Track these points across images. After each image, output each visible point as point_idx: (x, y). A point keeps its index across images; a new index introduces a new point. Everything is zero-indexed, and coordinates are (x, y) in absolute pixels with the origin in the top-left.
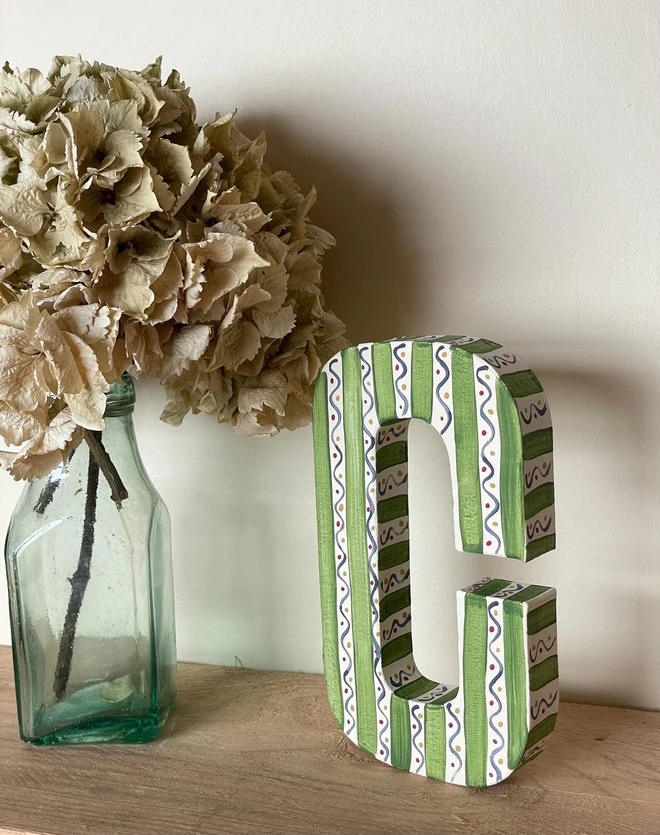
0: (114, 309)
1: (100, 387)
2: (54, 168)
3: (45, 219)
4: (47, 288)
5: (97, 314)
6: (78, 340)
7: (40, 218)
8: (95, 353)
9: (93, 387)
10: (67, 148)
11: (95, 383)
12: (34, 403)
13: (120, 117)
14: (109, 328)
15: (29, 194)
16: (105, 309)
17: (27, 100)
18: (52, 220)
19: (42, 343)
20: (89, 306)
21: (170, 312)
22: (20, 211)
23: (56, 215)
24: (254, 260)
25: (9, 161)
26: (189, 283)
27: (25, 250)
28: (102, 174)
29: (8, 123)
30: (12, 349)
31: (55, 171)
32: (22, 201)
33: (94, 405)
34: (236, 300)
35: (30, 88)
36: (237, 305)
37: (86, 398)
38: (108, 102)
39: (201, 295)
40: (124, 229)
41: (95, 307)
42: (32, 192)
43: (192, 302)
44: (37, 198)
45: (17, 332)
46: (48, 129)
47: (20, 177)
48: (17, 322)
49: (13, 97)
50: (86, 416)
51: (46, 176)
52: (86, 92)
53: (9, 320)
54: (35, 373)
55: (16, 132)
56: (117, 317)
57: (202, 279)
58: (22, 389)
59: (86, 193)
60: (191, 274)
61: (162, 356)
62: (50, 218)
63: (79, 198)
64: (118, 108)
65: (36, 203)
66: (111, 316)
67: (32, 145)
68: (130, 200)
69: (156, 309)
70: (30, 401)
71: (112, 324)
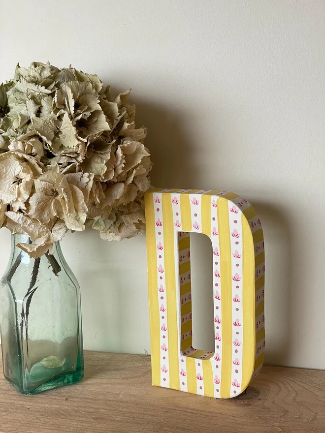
0: (91, 174)
1: (83, 210)
2: (62, 110)
3: (55, 133)
4: (62, 164)
5: (82, 177)
6: (76, 188)
7: (53, 133)
8: (83, 194)
9: (80, 211)
10: (66, 101)
11: (81, 208)
12: (48, 219)
13: (84, 89)
14: (87, 183)
15: (49, 122)
16: (86, 174)
17: (39, 79)
18: (58, 134)
19: (62, 189)
20: (79, 173)
21: (111, 177)
22: (45, 129)
23: (60, 132)
24: (142, 153)
25: (38, 107)
26: (119, 162)
27: (46, 148)
28: (84, 113)
29: (35, 90)
30: (43, 194)
31: (62, 111)
32: (46, 124)
33: (79, 219)
34: (134, 171)
35: (40, 75)
36: (135, 174)
37: (75, 215)
38: (78, 82)
39: (123, 168)
40: (95, 138)
41: (81, 173)
42: (51, 120)
43: (120, 171)
44: (53, 124)
45: (49, 185)
46: (56, 92)
47: (41, 114)
48: (48, 179)
49: (33, 78)
50: (75, 224)
51: (58, 114)
52: (63, 78)
53: (44, 179)
54: (52, 204)
55: (41, 94)
56: (92, 178)
57: (124, 161)
58: (43, 213)
59: (78, 122)
60: (120, 159)
61: (104, 197)
62: (57, 133)
63: (75, 123)
64: (82, 85)
65: (52, 126)
66: (89, 177)
67: (48, 100)
68: (94, 126)
69: (107, 174)
70: (47, 218)
71: (90, 180)
